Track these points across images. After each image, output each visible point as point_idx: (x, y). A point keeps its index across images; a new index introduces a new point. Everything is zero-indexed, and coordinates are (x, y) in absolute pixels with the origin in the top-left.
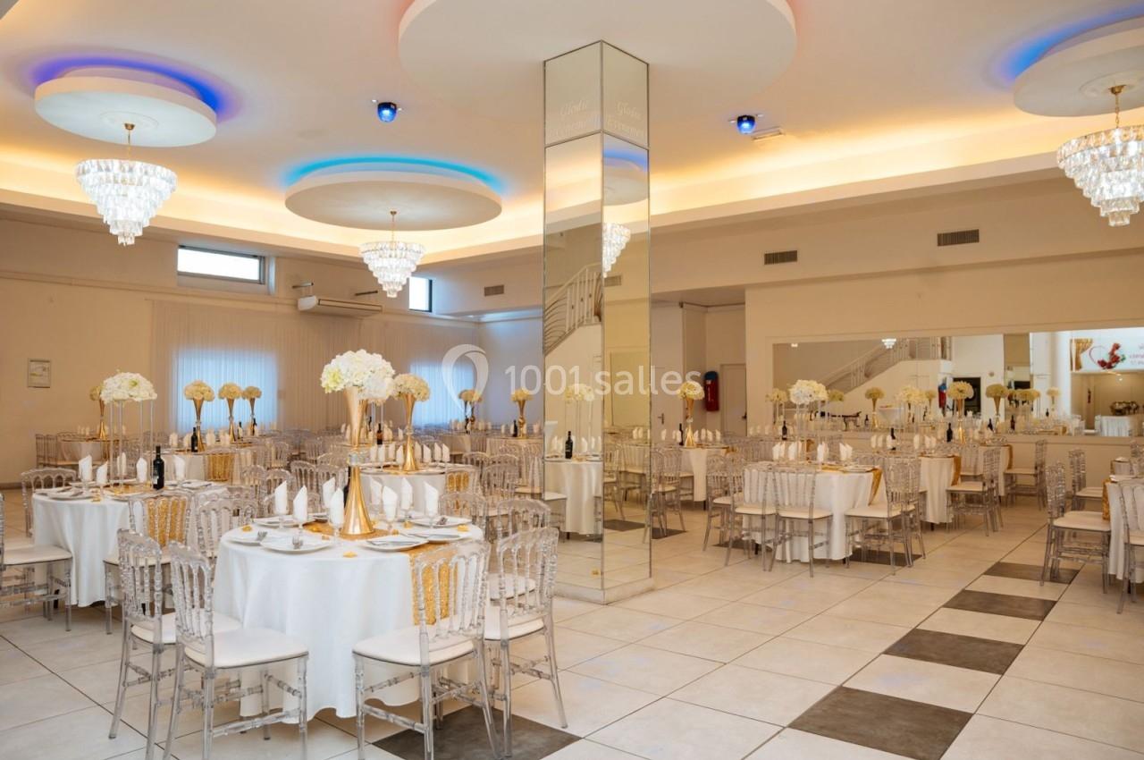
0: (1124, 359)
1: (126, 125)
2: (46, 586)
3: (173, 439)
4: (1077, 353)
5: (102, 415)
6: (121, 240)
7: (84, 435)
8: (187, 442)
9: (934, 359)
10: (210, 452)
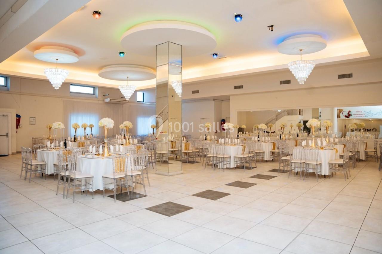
0: (352, 115)
1: (56, 59)
2: (41, 171)
3: (69, 138)
4: (339, 113)
5: (50, 132)
6: (55, 88)
7: (45, 138)
8: (73, 139)
9: (297, 115)
10: (79, 141)
